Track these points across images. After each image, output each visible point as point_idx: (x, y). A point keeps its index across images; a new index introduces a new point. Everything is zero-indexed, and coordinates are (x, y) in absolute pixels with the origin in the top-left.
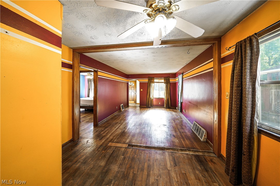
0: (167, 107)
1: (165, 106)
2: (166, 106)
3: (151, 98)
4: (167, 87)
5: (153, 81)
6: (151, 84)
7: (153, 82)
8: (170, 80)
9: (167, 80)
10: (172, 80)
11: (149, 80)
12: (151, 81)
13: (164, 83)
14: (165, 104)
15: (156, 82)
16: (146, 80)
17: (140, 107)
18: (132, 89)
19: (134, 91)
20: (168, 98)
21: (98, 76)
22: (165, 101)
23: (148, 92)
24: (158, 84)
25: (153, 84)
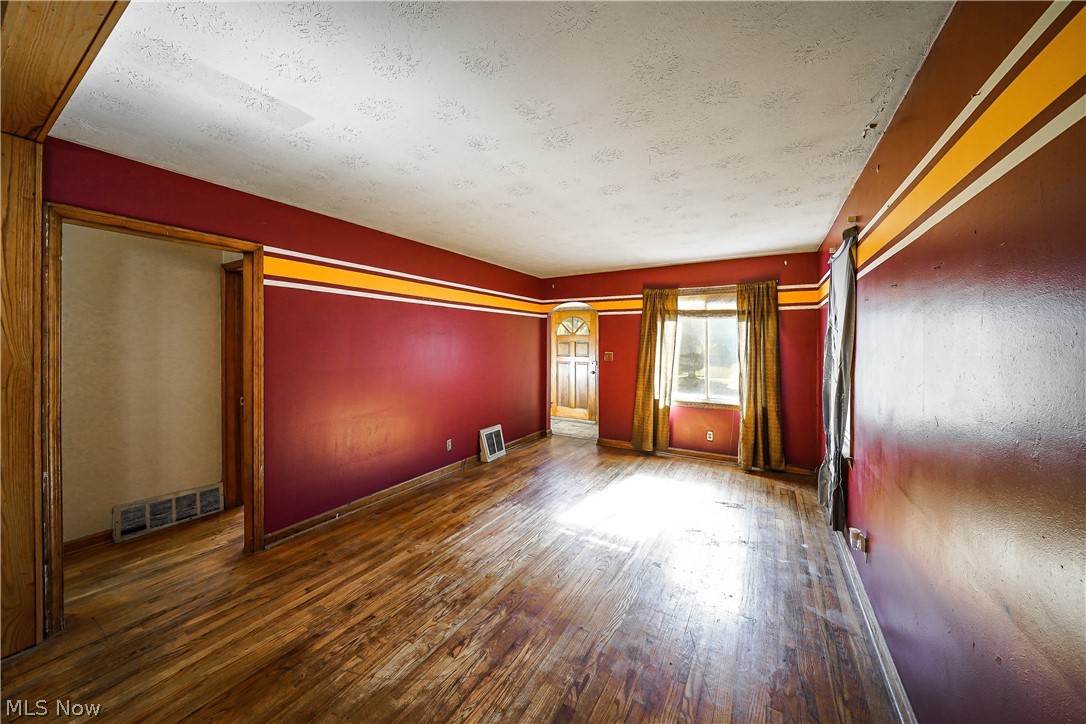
0: (755, 464)
1: (740, 458)
2: (746, 460)
3: (656, 402)
4: (755, 339)
5: (669, 306)
6: (659, 324)
7: (668, 312)
8: (783, 298)
9: (757, 296)
10: (791, 298)
11: (645, 300)
12: (659, 306)
13: (740, 313)
14: (741, 446)
15: (685, 313)
16: (631, 304)
17: (599, 443)
18: (579, 352)
19: (585, 360)
20: (765, 410)
21: (267, 282)
22: (741, 424)
23: (642, 365)
24: (701, 321)
25: (669, 324)
